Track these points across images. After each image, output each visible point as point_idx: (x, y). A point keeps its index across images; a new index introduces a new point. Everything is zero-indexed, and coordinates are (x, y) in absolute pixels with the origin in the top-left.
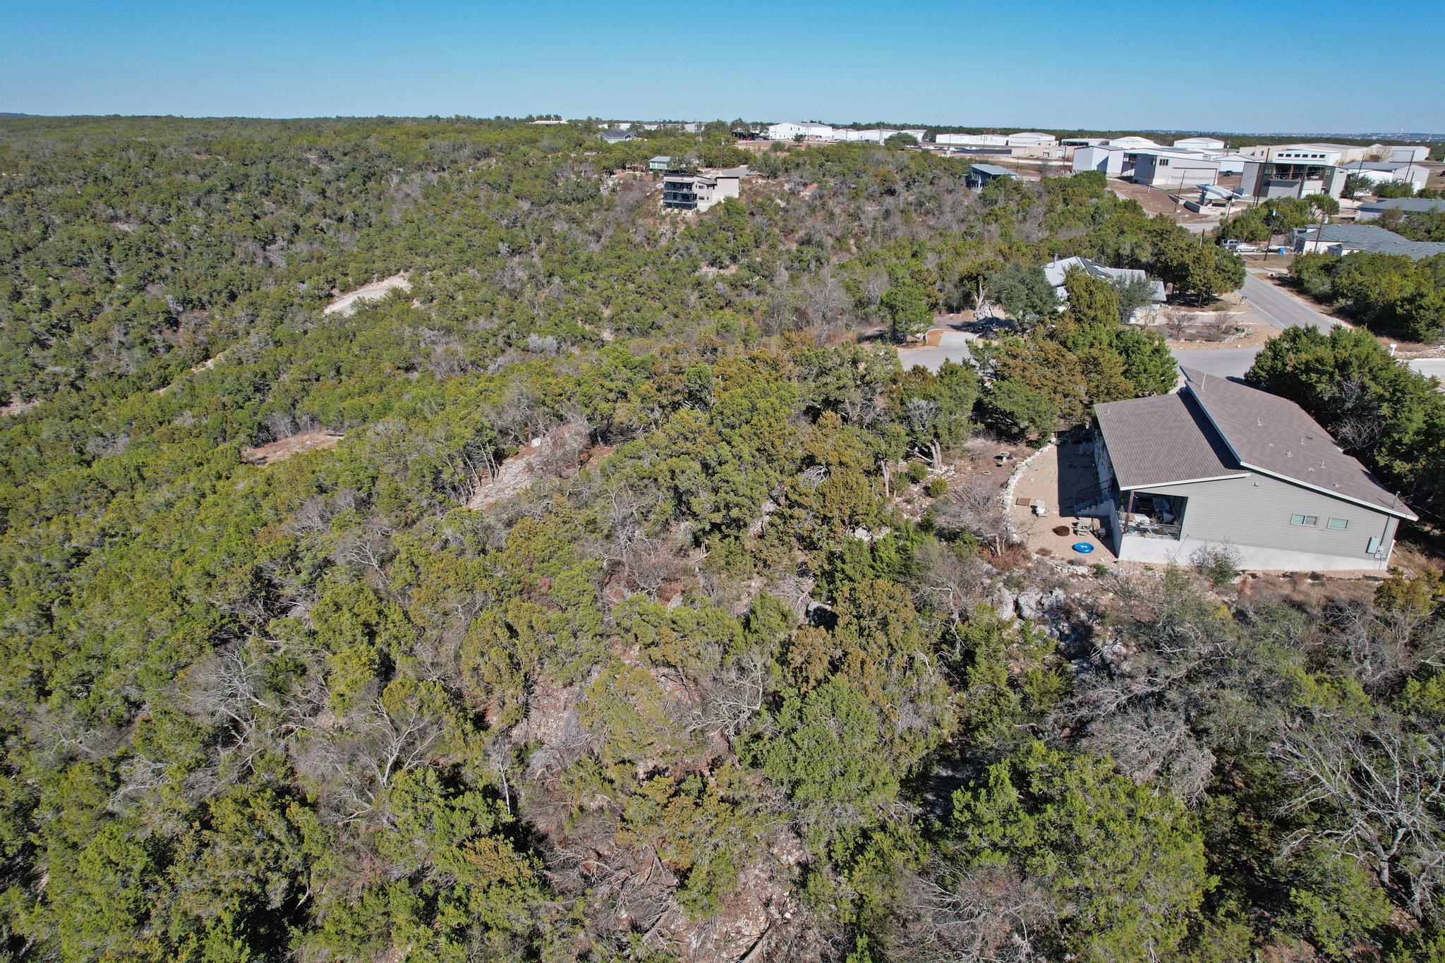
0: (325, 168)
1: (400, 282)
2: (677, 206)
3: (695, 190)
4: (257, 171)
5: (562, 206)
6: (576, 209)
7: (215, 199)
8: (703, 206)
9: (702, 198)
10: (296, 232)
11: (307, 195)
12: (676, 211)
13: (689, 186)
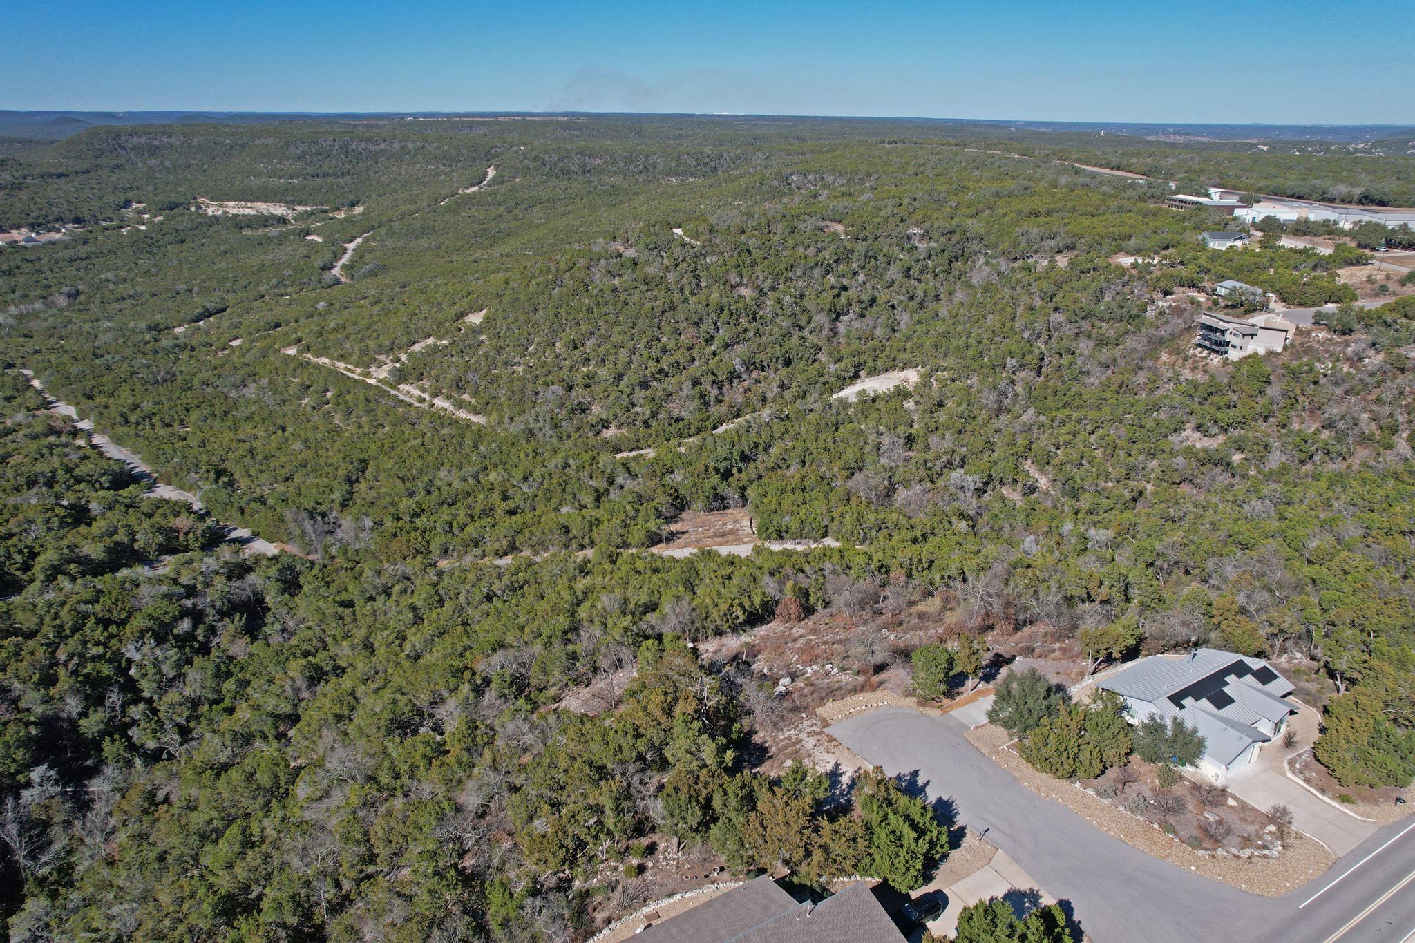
0: (922, 246)
1: (912, 376)
2: (1208, 348)
3: (1228, 337)
4: (860, 247)
5: (1098, 323)
6: (1109, 330)
7: (817, 272)
8: (1233, 355)
9: (1234, 347)
10: (871, 306)
11: (894, 273)
12: (1205, 353)
13: (1223, 332)
